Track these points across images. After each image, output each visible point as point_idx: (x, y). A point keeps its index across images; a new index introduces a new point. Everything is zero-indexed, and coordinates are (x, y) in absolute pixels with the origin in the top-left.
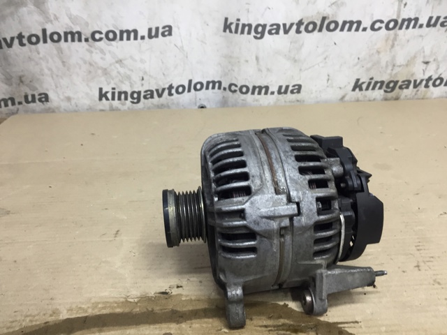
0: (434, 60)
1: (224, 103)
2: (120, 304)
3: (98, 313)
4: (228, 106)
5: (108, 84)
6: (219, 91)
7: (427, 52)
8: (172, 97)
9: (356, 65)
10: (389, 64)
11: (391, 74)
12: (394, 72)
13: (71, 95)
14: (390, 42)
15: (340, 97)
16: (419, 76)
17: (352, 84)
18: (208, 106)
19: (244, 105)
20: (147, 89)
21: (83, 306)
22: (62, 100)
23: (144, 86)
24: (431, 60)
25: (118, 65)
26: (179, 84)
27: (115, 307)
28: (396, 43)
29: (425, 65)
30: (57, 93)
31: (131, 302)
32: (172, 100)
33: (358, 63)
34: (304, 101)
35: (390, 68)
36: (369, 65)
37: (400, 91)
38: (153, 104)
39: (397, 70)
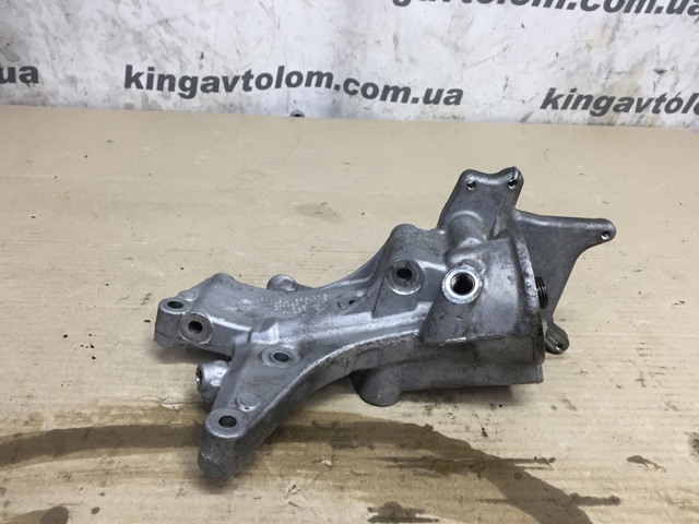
0: (673, 69)
1: (334, 111)
2: (148, 412)
3: (110, 424)
4: (340, 117)
5: (143, 60)
6: (327, 90)
7: (664, 55)
8: (249, 93)
9: (551, 66)
10: (603, 68)
11: (604, 85)
12: (610, 82)
13: (78, 74)
14: (609, 32)
15: (521, 116)
16: (648, 93)
17: (543, 97)
18: (307, 115)
19: (368, 116)
20: (209, 75)
21: (84, 411)
22: (61, 82)
23: (204, 69)
24: (668, 68)
25: (161, 29)
26: (263, 72)
27: (140, 416)
28: (618, 35)
29: (658, 75)
30: (53, 68)
31: (167, 409)
32: (249, 98)
33: (555, 62)
34: (463, 118)
35: (604, 75)
36: (573, 67)
37: (615, 114)
38: (216, 102)
39: (615, 79)
